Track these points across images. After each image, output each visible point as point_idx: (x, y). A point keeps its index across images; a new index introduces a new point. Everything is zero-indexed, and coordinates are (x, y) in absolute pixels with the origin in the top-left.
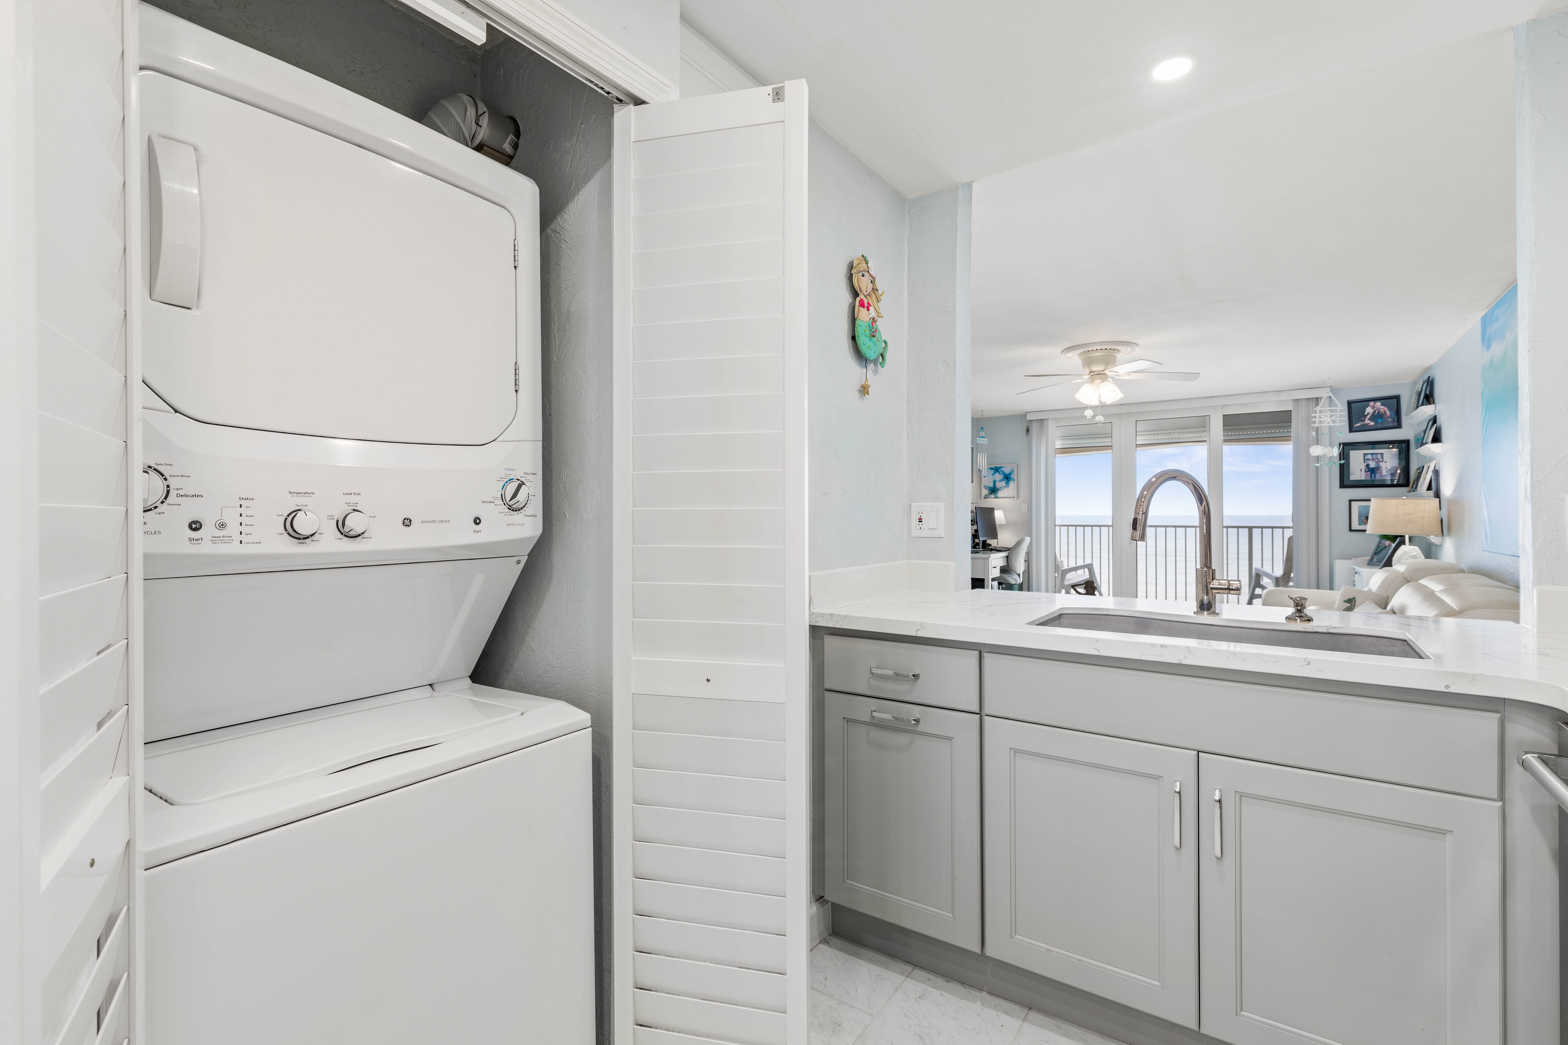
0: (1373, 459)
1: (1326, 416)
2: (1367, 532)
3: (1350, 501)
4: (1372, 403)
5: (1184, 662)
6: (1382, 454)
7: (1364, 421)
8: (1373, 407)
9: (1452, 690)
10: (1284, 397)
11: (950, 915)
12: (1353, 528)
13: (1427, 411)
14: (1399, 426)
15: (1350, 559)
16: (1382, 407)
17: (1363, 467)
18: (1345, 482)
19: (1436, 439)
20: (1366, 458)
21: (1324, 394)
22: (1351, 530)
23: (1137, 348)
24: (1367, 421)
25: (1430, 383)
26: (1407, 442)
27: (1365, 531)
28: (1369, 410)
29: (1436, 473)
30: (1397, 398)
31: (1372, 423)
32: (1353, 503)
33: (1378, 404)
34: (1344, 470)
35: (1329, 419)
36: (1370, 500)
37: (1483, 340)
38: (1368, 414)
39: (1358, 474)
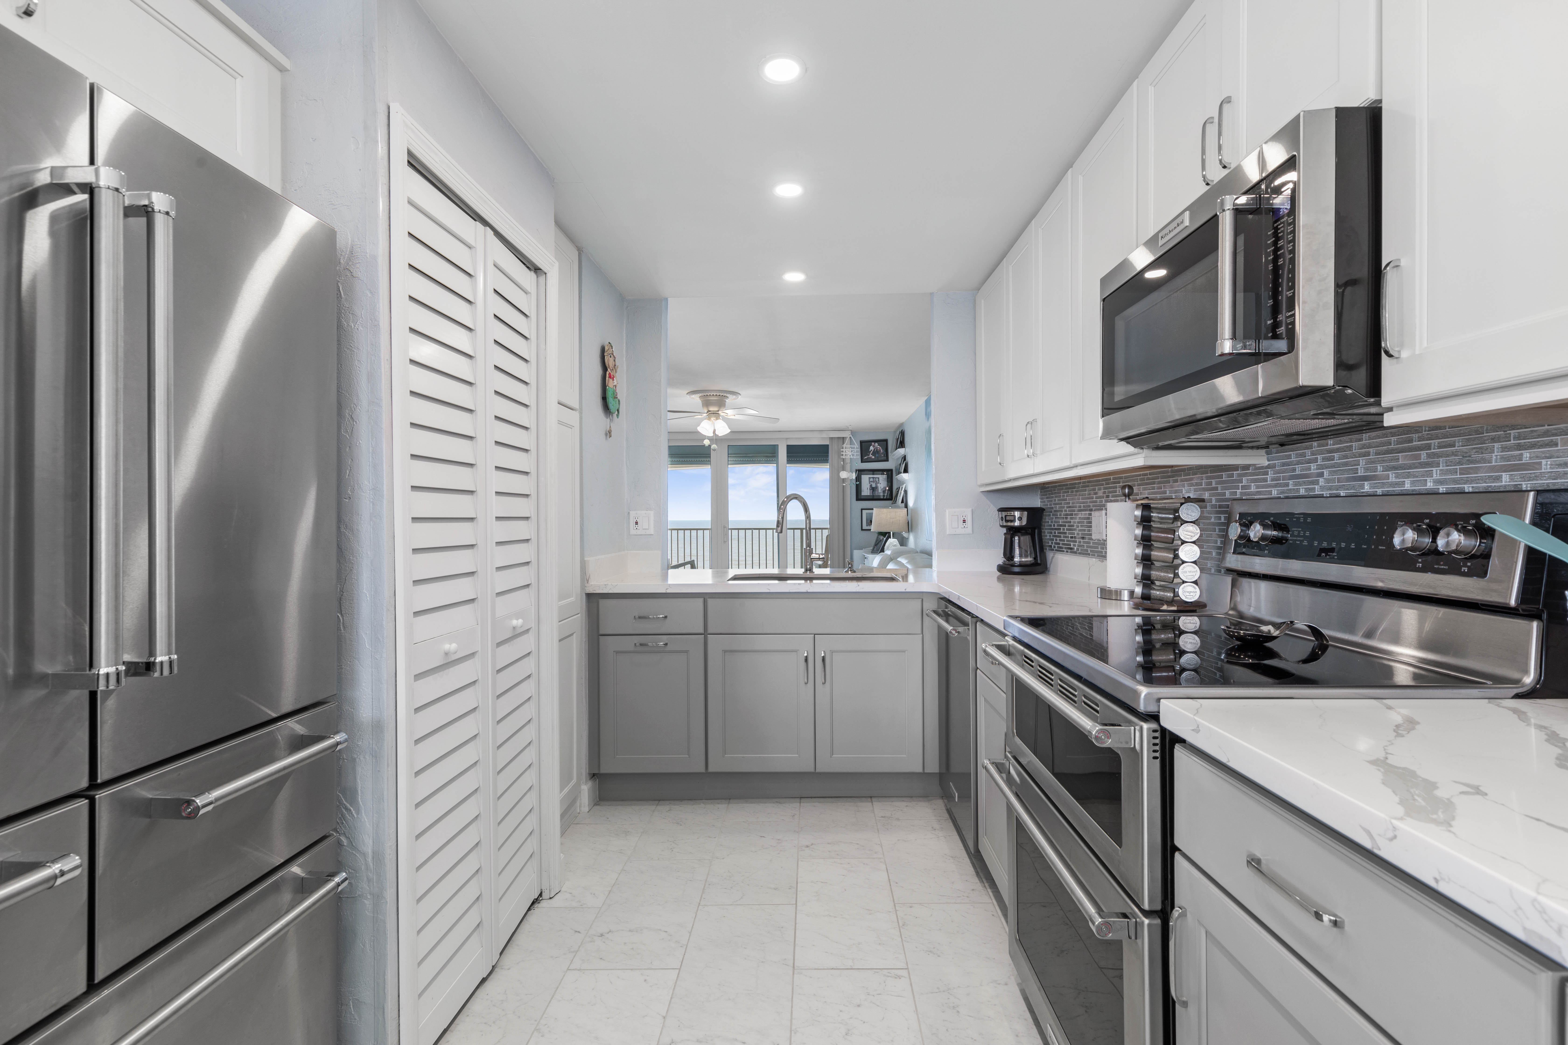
0: (873, 482)
1: (849, 451)
2: (871, 531)
3: (862, 510)
4: (873, 443)
5: (808, 591)
6: (878, 478)
7: (869, 455)
8: (874, 446)
9: (907, 591)
10: (824, 435)
11: (687, 756)
12: (863, 528)
13: (901, 451)
14: (887, 460)
15: (862, 549)
16: (878, 446)
17: (868, 486)
18: (859, 497)
19: (906, 471)
20: (870, 480)
21: (847, 434)
22: (862, 530)
23: (740, 397)
24: (871, 456)
25: (902, 433)
26: (891, 470)
27: (870, 530)
28: (872, 448)
29: (906, 492)
30: (886, 441)
31: (873, 457)
32: (863, 511)
33: (877, 444)
34: (858, 488)
35: (850, 454)
36: (873, 509)
37: (926, 414)
38: (871, 450)
39: (866, 491)
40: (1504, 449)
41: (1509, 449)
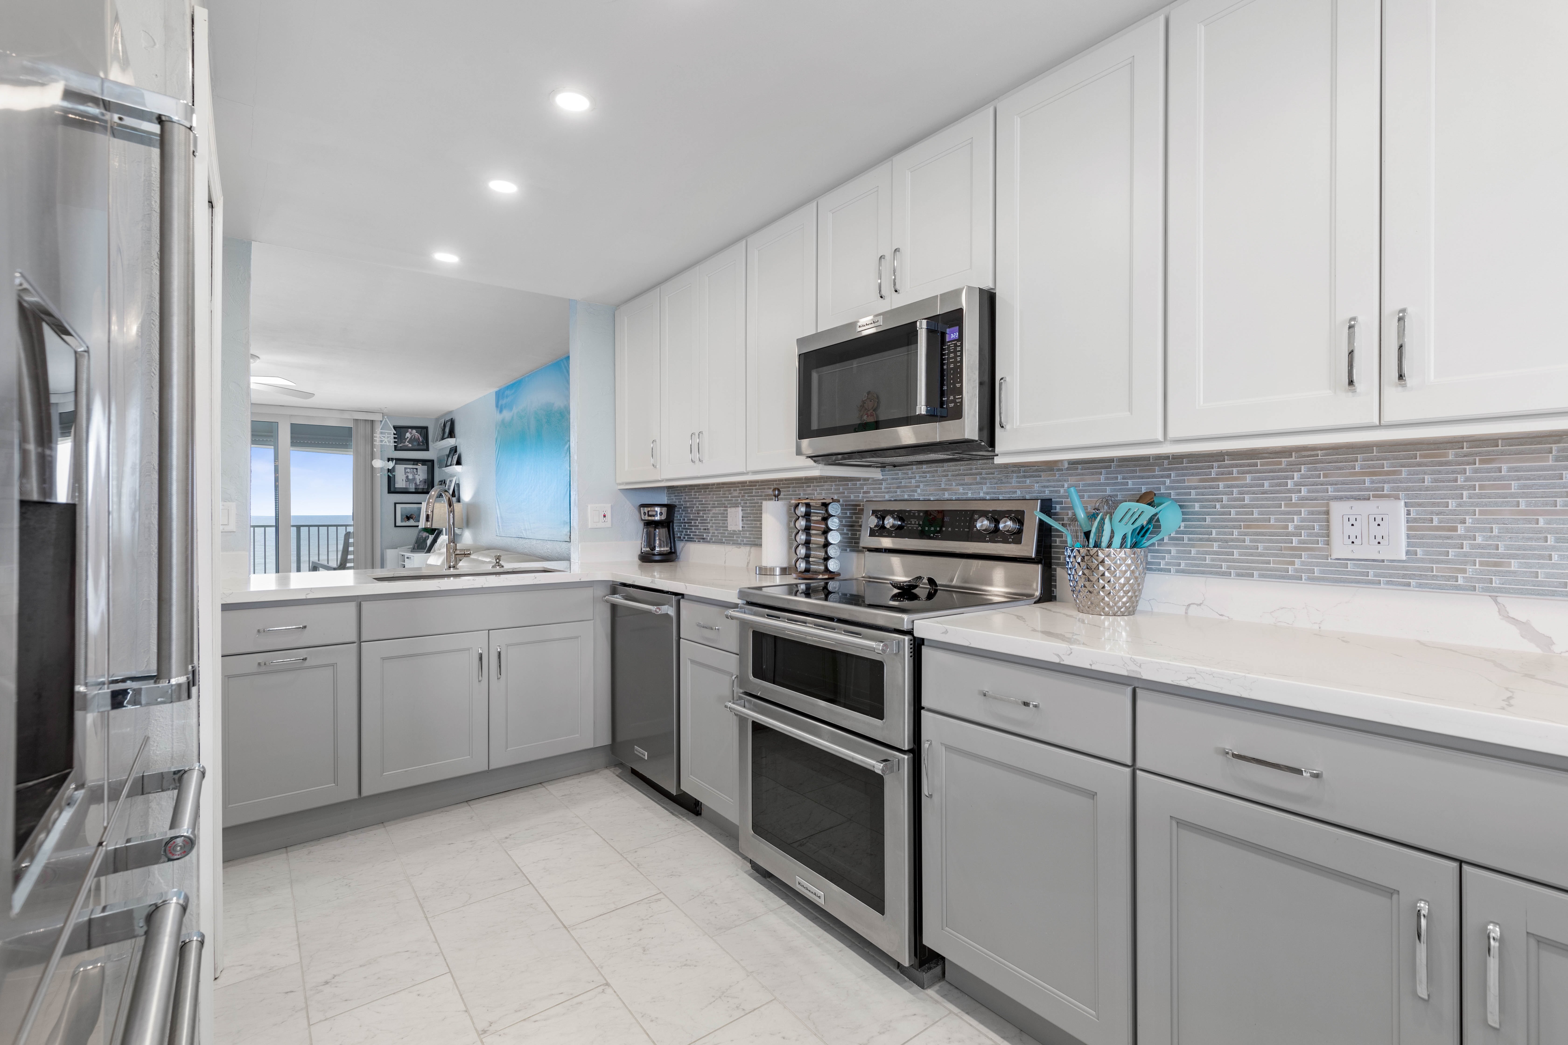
0: (411, 473)
1: (384, 437)
2: (419, 527)
3: (395, 504)
4: (410, 430)
5: (484, 586)
6: (417, 469)
7: (405, 443)
8: (411, 433)
9: (581, 580)
10: (347, 416)
11: (334, 784)
12: (397, 525)
13: (451, 442)
14: (427, 449)
15: (397, 548)
16: (417, 434)
17: (404, 478)
18: (392, 489)
19: (459, 463)
20: (406, 471)
21: (377, 417)
22: (396, 526)
24: (407, 443)
25: (452, 422)
26: (432, 461)
27: (418, 526)
28: (408, 435)
29: (458, 485)
30: (426, 428)
31: (410, 445)
32: (397, 505)
33: (414, 431)
34: (391, 480)
35: (386, 440)
36: (421, 503)
37: (497, 406)
38: (408, 437)
39: (400, 483)
40: (1018, 477)
41: (1020, 477)
